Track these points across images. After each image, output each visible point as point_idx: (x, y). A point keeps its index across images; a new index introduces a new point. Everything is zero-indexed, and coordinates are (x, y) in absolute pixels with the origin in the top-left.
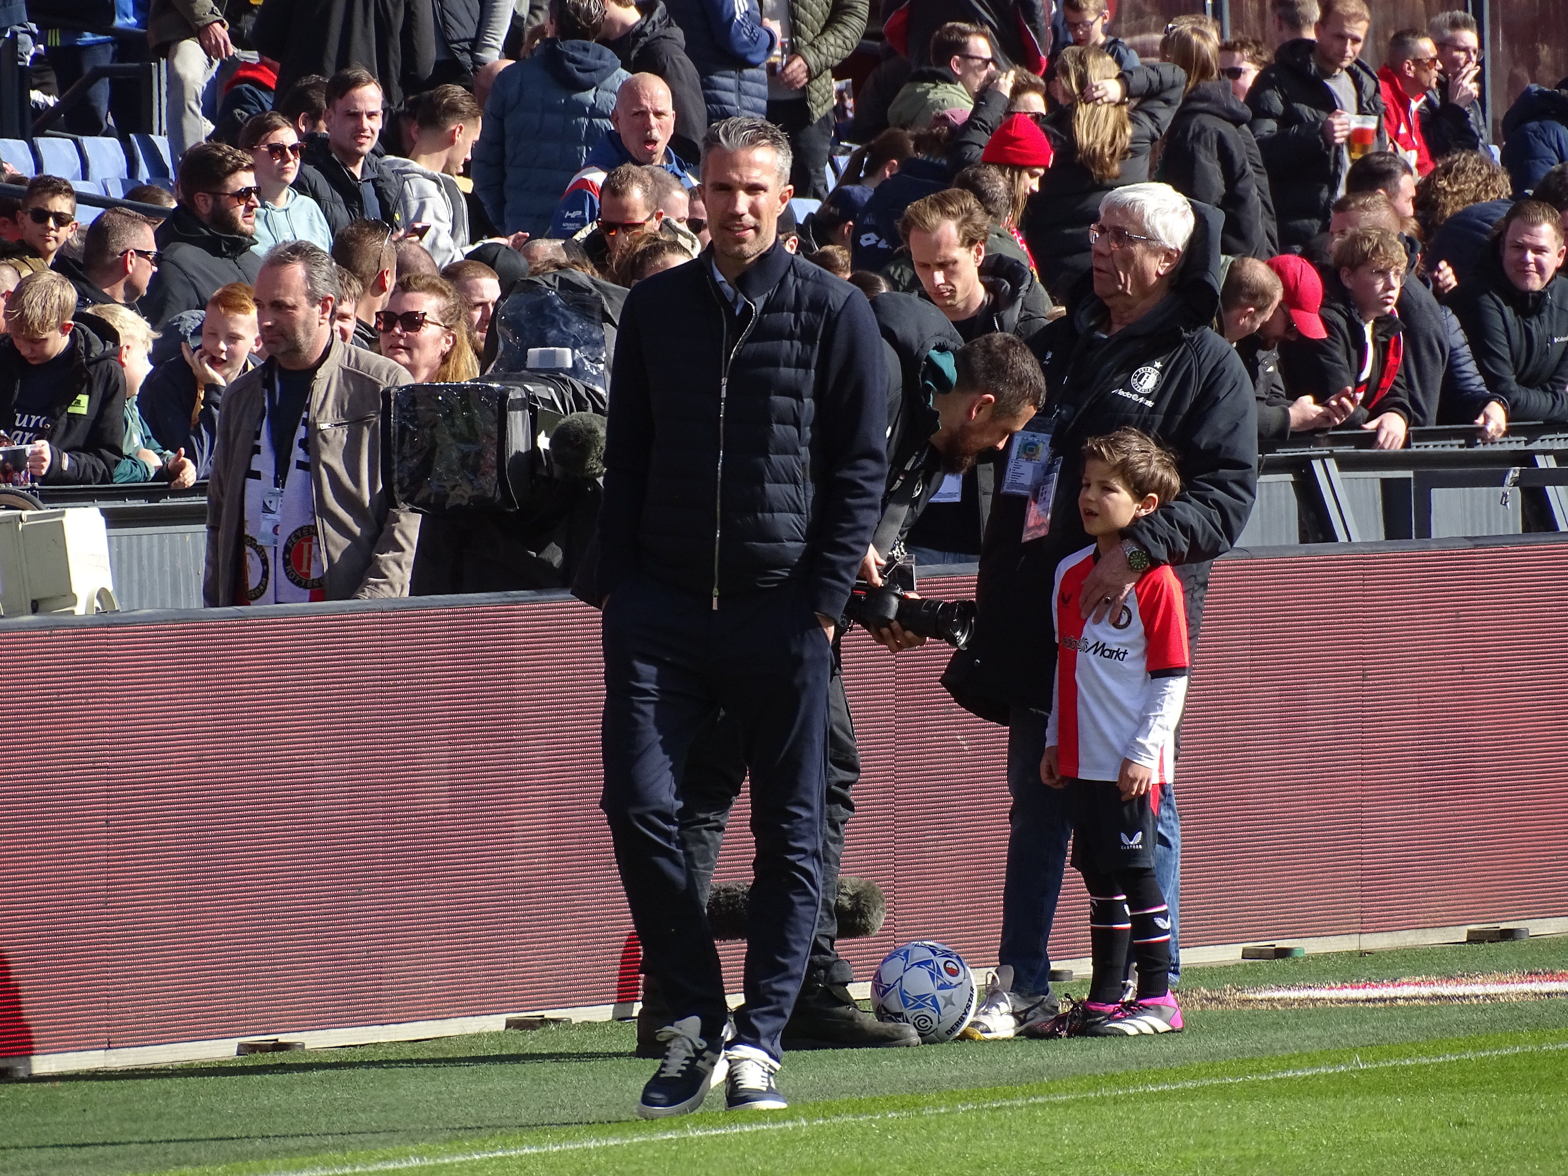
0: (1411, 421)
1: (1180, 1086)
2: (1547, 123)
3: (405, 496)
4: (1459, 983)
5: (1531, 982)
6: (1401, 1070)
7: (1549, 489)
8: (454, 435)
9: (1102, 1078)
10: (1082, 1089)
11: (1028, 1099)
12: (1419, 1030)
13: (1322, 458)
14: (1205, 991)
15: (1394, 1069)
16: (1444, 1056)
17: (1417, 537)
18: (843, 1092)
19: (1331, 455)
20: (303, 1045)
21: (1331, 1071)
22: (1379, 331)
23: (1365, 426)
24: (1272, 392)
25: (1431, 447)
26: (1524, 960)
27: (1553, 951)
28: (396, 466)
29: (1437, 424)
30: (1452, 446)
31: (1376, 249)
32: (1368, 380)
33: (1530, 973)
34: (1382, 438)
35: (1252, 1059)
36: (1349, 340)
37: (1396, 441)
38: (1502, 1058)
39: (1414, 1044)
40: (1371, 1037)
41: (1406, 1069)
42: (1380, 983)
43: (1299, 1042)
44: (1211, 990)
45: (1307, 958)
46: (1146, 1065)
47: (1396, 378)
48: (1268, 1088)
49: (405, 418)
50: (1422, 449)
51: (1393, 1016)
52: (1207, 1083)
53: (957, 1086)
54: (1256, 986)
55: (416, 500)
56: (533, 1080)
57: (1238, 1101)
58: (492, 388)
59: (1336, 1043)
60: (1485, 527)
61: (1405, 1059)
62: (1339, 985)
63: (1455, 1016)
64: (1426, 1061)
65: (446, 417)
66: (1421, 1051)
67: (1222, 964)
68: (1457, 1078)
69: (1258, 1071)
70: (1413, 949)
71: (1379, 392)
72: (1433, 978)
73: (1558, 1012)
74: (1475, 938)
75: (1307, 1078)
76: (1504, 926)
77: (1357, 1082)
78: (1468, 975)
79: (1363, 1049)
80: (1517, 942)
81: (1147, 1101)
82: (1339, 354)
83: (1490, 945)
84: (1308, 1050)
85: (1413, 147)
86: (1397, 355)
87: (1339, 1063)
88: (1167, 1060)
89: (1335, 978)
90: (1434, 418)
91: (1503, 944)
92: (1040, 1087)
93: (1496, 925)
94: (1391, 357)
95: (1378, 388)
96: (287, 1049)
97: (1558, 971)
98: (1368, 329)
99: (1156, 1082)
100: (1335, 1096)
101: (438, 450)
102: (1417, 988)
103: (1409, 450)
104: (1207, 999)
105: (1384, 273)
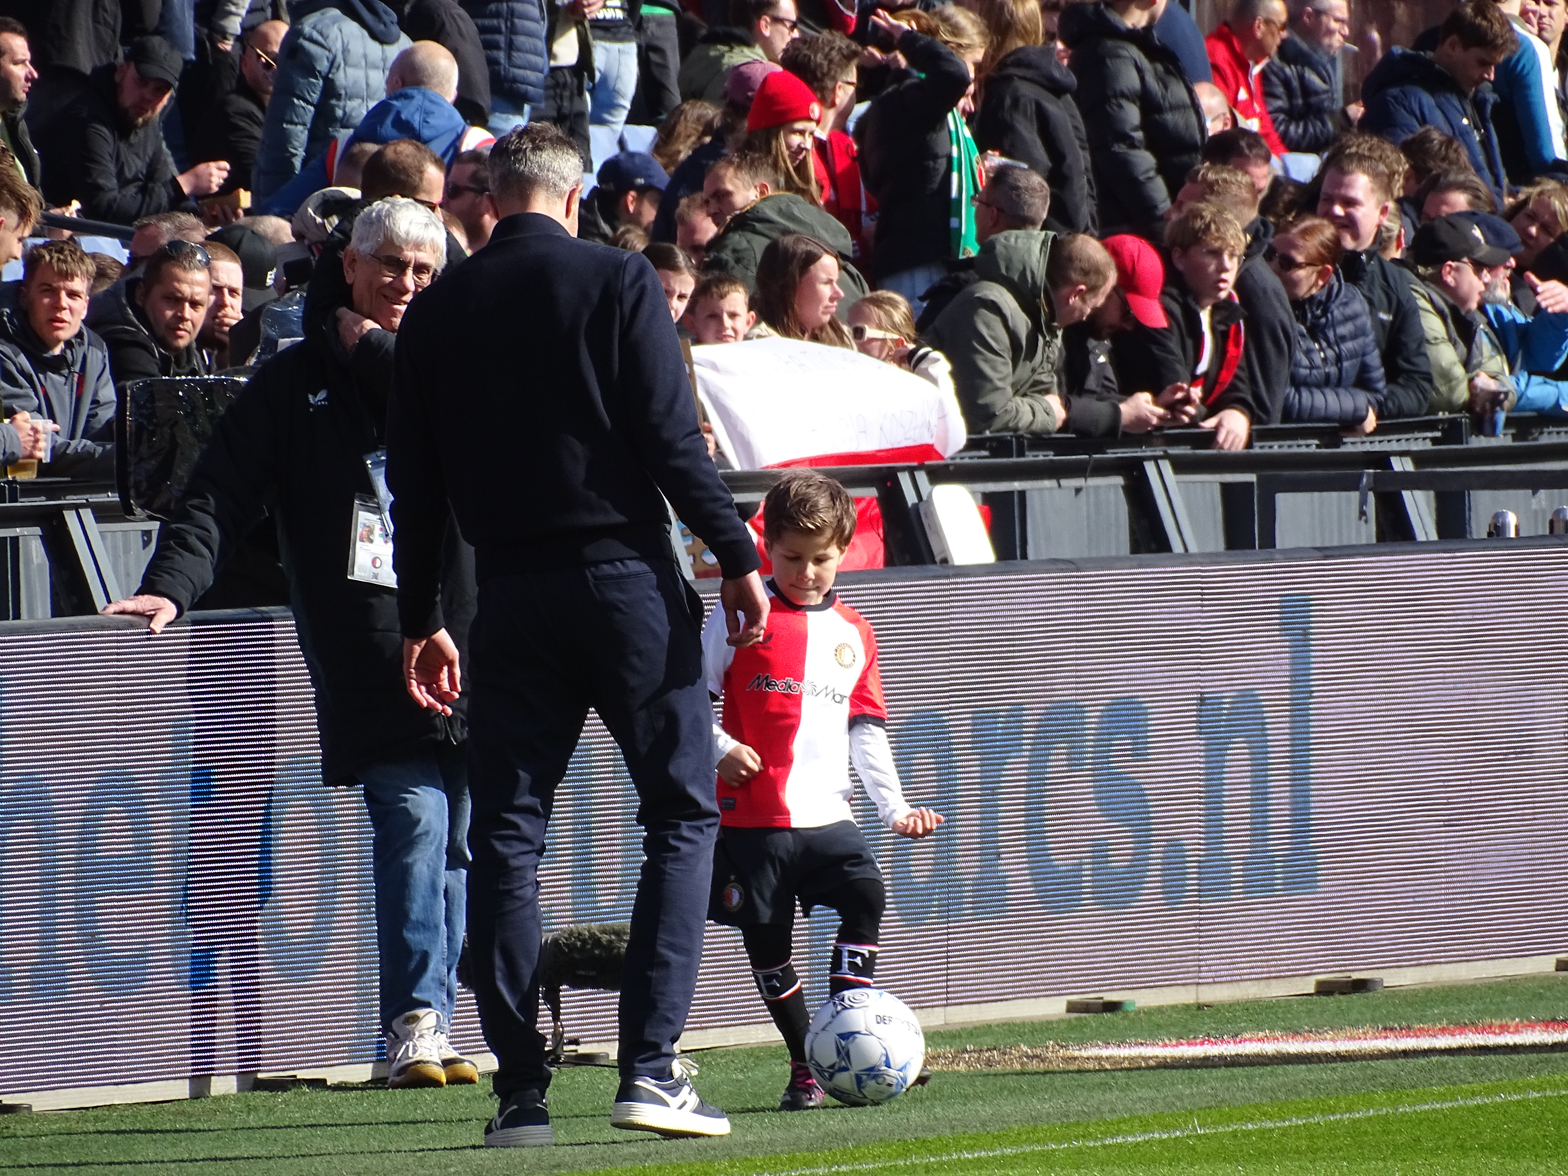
0: (1254, 419)
1: (998, 1153)
2: (1409, 88)
3: (142, 502)
4: (1306, 1040)
5: (1386, 1038)
6: (1244, 1136)
7: (1406, 494)
8: (196, 434)
9: (913, 1144)
10: (890, 1157)
11: (831, 1167)
12: (1263, 1091)
13: (1155, 459)
14: (1025, 1049)
15: (1234, 1135)
16: (1290, 1120)
17: (1260, 547)
18: (625, 1160)
19: (1166, 456)
20: (29, 1108)
21: (1165, 1136)
22: (1217, 318)
23: (1202, 424)
24: (1104, 386)
25: (1276, 448)
26: (1377, 1014)
27: (1410, 1005)
28: (132, 469)
29: (1283, 422)
30: (1299, 446)
31: (1208, 226)
32: (1206, 374)
33: (1385, 1029)
34: (1221, 438)
35: (1078, 1123)
36: (1184, 328)
37: (1237, 440)
38: (1354, 1121)
39: (1256, 1106)
40: (1210, 1098)
41: (1248, 1134)
42: (1219, 1039)
43: (1130, 1105)
44: (1032, 1047)
45: (1138, 1012)
46: (960, 1130)
47: (1236, 370)
48: (1095, 1156)
49: (141, 415)
50: (1266, 450)
51: (1234, 1075)
52: (1028, 1150)
53: (751, 1153)
54: (1082, 1043)
55: (155, 506)
56: (285, 1146)
57: (1062, 1169)
58: (238, 382)
59: (1169, 1106)
60: (1336, 534)
61: (1247, 1122)
62: (1174, 1042)
63: (1302, 1075)
64: (1270, 1125)
65: (187, 414)
66: (1264, 1115)
67: (1044, 1019)
68: (1304, 1144)
69: (1084, 1136)
70: (1257, 1001)
71: (1218, 387)
72: (1278, 1034)
73: (1416, 1072)
74: (1325, 989)
75: (1138, 1144)
76: (1356, 976)
77: (1193, 1148)
78: (1317, 1030)
79: (1202, 1113)
80: (1370, 994)
81: (962, 1170)
82: (1174, 344)
83: (1342, 997)
84: (1140, 1113)
85: (1254, 115)
86: (1237, 345)
87: (1176, 1128)
88: (983, 1124)
89: (1169, 1034)
90: (1279, 416)
91: (1354, 996)
92: (843, 1154)
93: (1348, 974)
94: (1231, 348)
95: (1216, 382)
96: (12, 1112)
97: (1417, 1026)
98: (1205, 317)
99: (971, 1148)
100: (1170, 1165)
101: (178, 451)
102: (1260, 1045)
103: (1251, 451)
104: (1028, 1057)
105: (1217, 254)
